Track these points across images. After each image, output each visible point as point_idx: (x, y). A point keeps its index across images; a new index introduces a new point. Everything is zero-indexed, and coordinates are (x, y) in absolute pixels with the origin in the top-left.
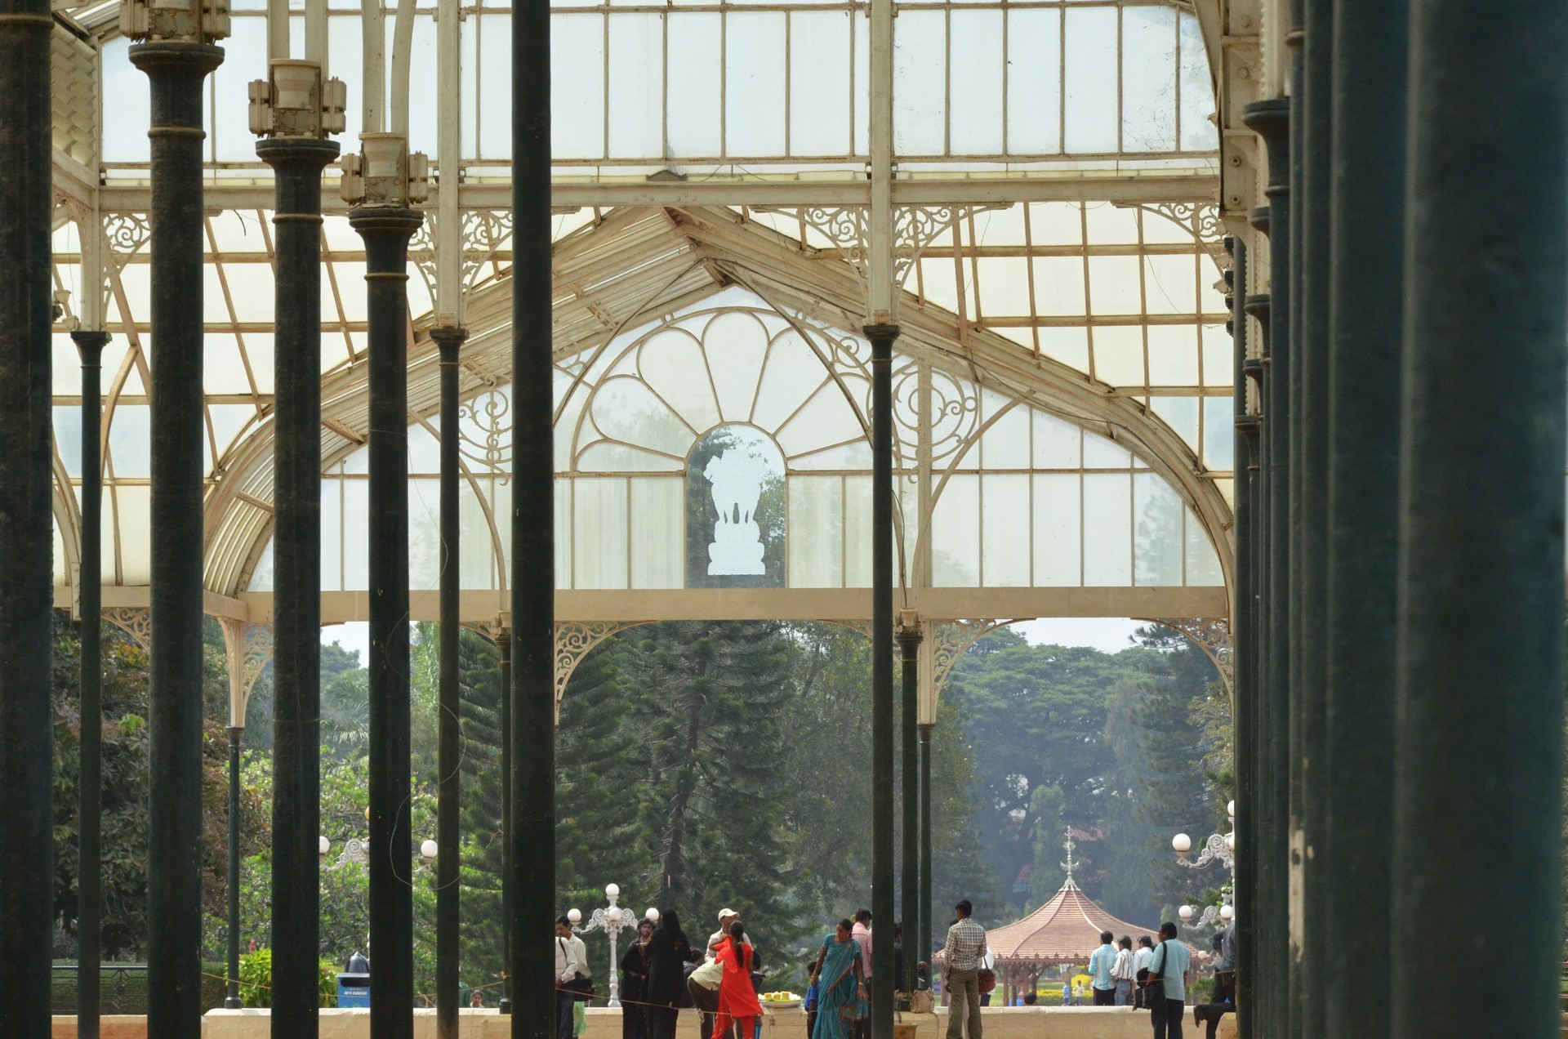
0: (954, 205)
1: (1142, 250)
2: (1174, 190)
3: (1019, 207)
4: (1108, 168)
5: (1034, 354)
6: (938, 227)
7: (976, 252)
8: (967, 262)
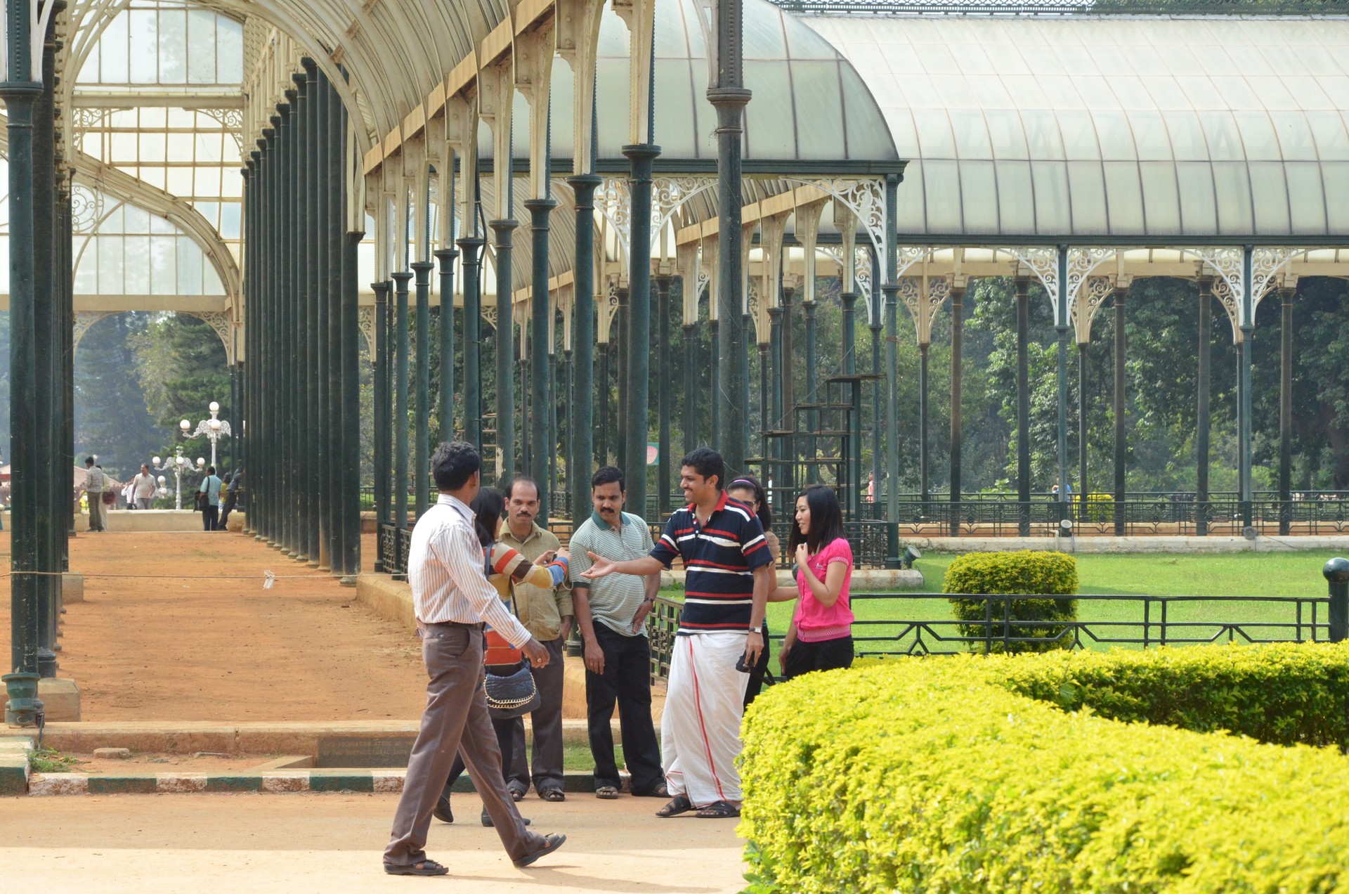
0: (102, 108)
1: (196, 130)
2: (214, 103)
3: (135, 109)
4: (181, 92)
5: (137, 180)
6: (95, 119)
7: (111, 130)
8: (107, 135)
